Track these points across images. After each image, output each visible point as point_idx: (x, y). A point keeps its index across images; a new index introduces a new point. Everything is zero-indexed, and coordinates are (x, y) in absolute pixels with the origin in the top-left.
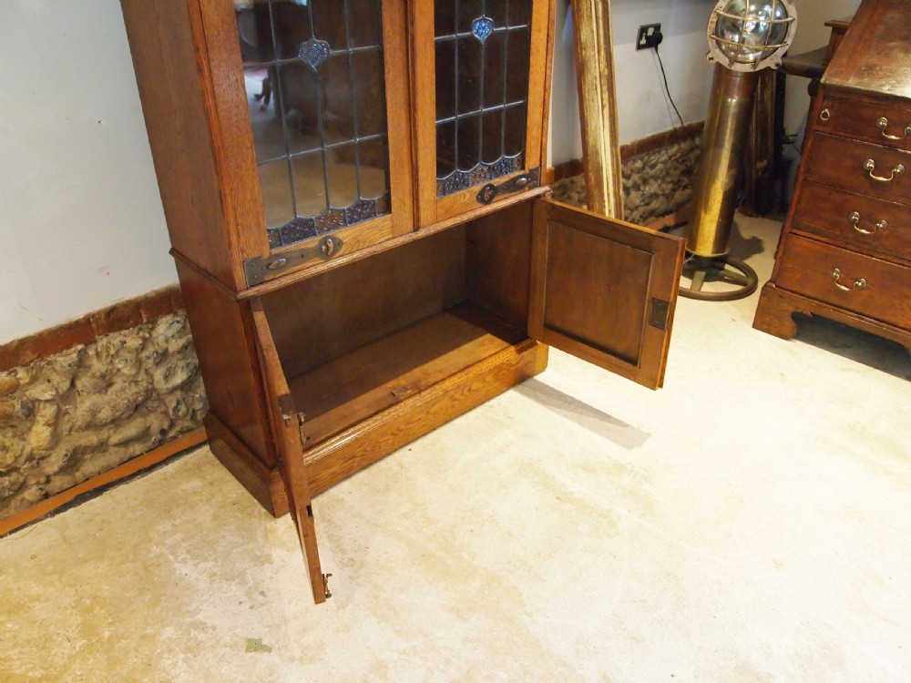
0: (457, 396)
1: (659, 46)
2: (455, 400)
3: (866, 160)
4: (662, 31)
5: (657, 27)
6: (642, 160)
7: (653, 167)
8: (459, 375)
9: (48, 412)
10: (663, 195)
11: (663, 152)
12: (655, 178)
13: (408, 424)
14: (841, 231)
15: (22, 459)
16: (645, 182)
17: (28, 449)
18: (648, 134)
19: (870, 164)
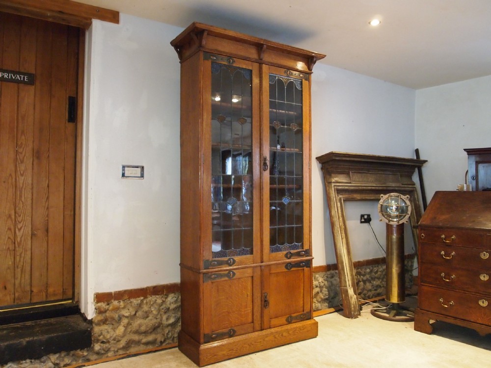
0: (277, 336)
1: (371, 222)
2: (275, 338)
3: (441, 252)
4: (371, 217)
5: (369, 216)
6: (369, 269)
7: (376, 272)
8: (278, 328)
9: (125, 321)
10: (383, 287)
11: (380, 267)
12: (379, 278)
13: (255, 342)
14: (439, 281)
15: (112, 339)
16: (373, 279)
17: (115, 335)
18: (371, 258)
19: (443, 253)
